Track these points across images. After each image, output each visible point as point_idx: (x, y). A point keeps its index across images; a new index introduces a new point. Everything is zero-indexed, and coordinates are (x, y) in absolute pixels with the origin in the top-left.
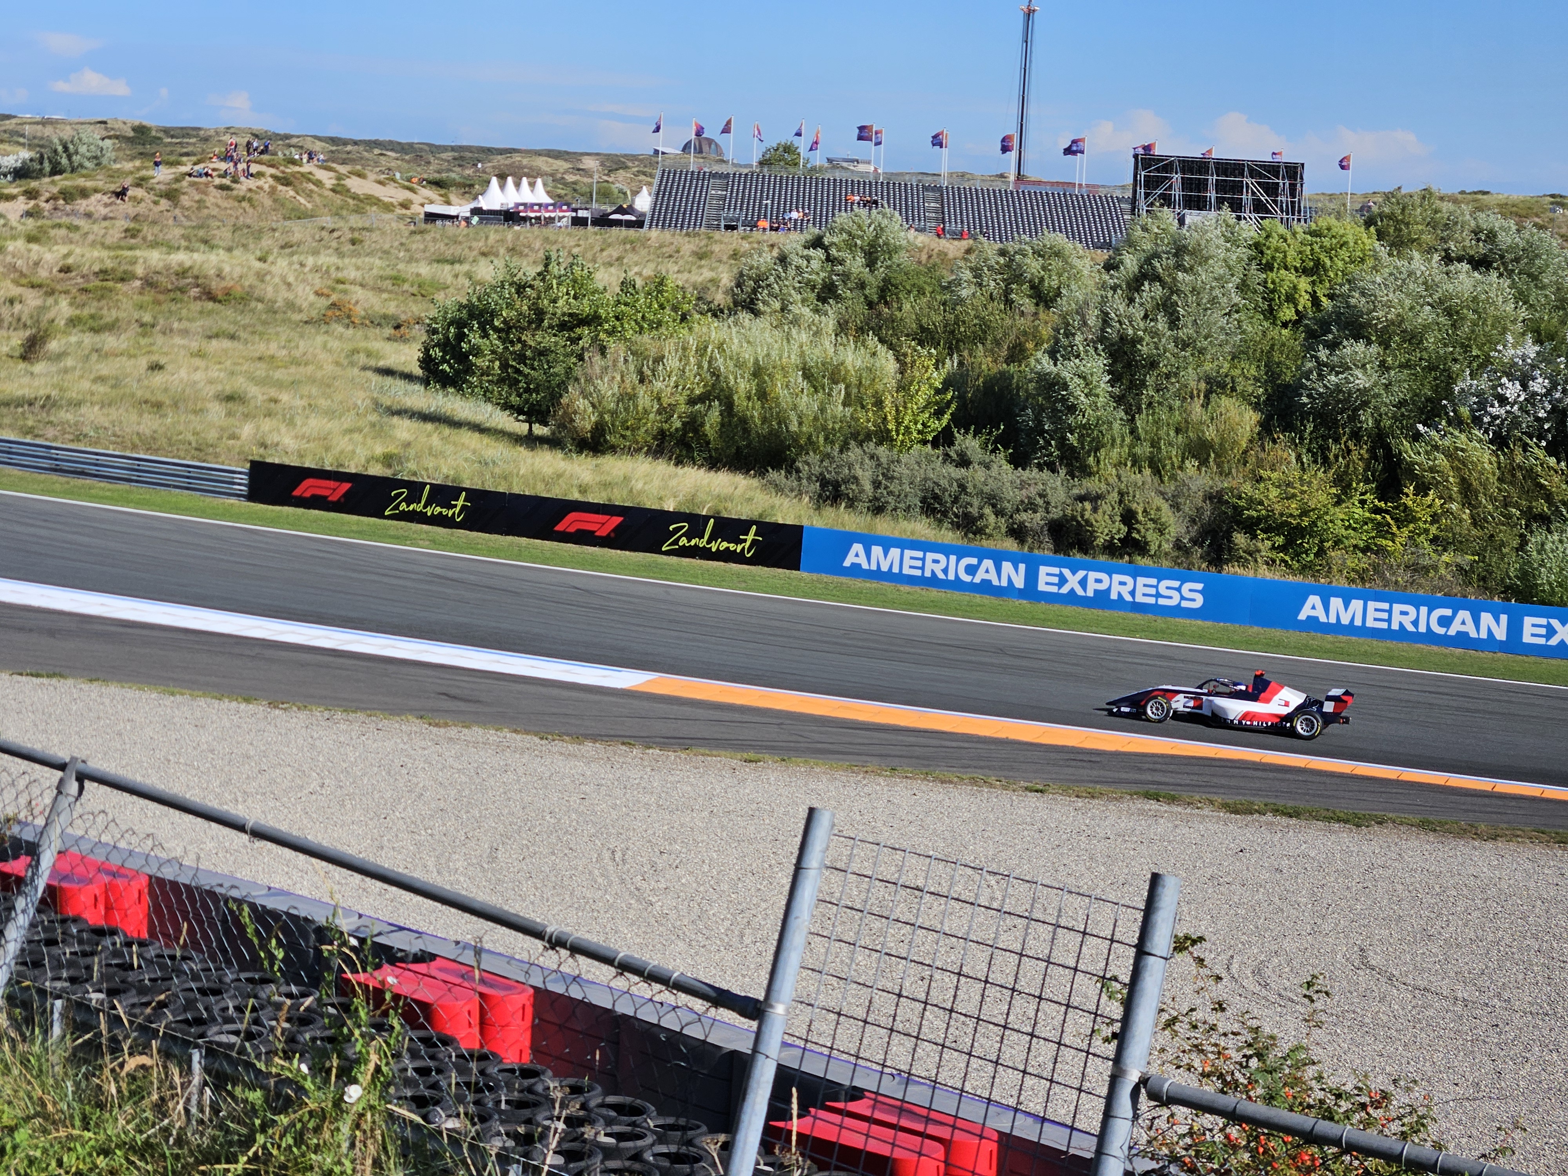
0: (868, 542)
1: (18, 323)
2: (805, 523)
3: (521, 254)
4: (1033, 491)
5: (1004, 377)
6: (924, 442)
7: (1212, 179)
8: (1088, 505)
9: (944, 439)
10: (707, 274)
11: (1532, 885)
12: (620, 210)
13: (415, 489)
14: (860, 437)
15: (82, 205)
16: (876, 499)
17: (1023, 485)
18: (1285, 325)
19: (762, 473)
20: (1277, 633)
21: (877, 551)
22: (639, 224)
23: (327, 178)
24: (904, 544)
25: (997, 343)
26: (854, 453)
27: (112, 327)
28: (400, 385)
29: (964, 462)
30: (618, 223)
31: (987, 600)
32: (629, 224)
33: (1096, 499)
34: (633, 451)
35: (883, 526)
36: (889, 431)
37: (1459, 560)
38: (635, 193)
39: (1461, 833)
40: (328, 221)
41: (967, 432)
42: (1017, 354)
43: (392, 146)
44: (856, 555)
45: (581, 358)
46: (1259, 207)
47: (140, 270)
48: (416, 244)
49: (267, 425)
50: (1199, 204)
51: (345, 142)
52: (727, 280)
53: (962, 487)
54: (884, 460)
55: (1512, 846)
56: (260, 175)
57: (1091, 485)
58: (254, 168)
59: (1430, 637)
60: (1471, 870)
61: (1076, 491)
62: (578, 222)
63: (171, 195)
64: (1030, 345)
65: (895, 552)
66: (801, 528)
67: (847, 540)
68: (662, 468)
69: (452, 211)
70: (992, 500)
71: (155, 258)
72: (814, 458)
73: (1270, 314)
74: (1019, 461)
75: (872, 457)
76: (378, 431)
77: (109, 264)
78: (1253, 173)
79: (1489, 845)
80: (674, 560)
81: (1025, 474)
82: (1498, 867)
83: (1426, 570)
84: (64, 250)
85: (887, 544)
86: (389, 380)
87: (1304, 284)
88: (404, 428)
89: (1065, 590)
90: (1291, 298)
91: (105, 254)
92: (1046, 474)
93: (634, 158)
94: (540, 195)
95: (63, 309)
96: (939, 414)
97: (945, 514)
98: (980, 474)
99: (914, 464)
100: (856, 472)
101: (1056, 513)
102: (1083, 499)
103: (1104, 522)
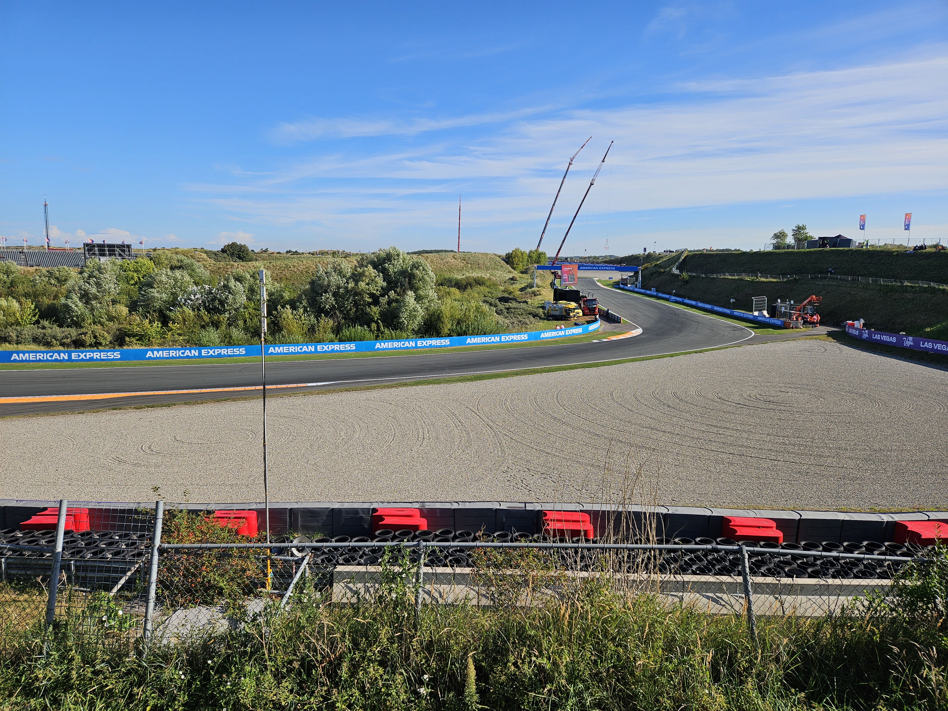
0: (18, 353)
4: (66, 333)
5: (53, 304)
6: (31, 324)
8: (83, 335)
9: (37, 322)
14: (11, 325)
16: (17, 340)
17: (63, 332)
21: (21, 355)
26: (9, 329)
29: (44, 328)
31: (57, 363)
35: (21, 347)
36: (19, 322)
41: (44, 320)
42: (56, 297)
44: (14, 357)
53: (45, 335)
54: (19, 330)
57: (84, 330)
61: (79, 332)
64: (60, 295)
67: (12, 353)
73: (127, 282)
74: (60, 326)
75: (15, 329)
81: (63, 329)
87: (135, 275)
92: (70, 329)
96: (34, 316)
97: (40, 342)
98: (50, 331)
99: (29, 330)
100: (11, 334)
101: (74, 338)
102: (81, 334)
103: (88, 339)
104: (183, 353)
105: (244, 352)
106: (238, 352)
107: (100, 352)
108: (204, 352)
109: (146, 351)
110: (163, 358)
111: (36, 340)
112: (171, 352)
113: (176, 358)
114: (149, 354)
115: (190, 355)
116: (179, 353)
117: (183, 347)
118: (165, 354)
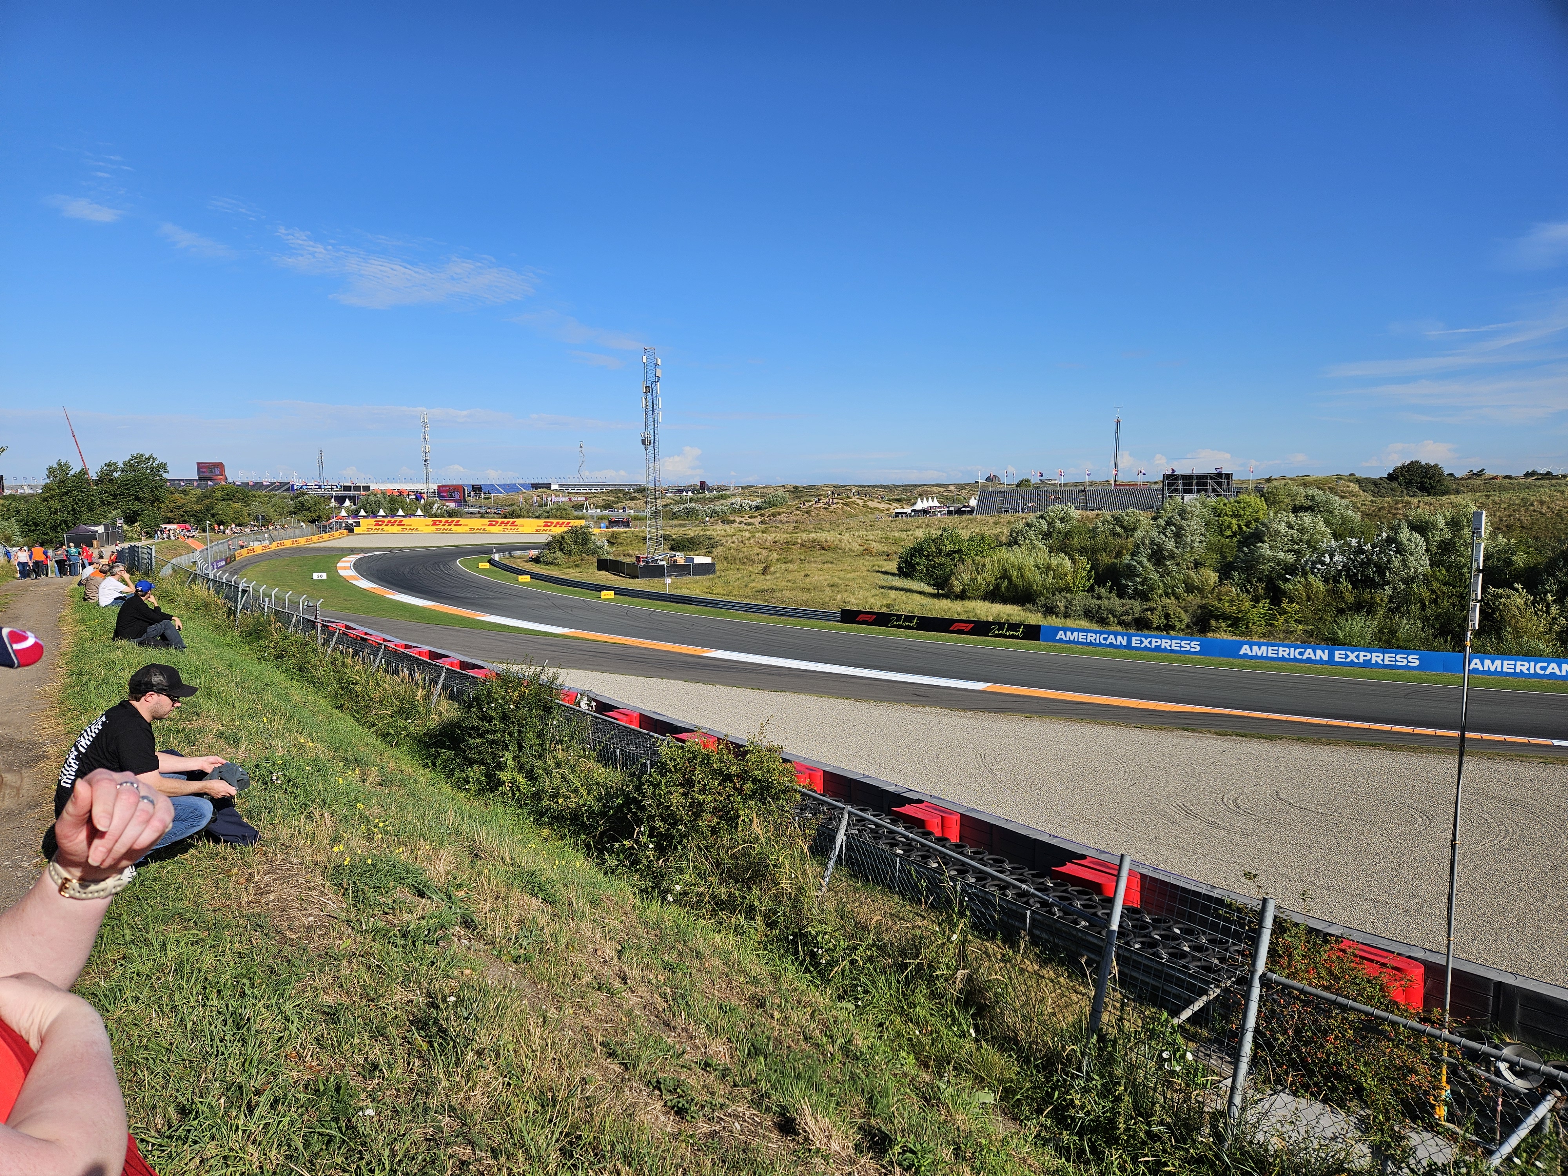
0: (1065, 630)
1: (760, 562)
2: (1040, 623)
3: (931, 527)
4: (1127, 608)
5: (1114, 564)
6: (1084, 591)
7: (1195, 481)
8: (1149, 613)
9: (1091, 589)
10: (999, 530)
11: (1347, 764)
12: (965, 506)
13: (899, 617)
14: (1060, 590)
15: (779, 518)
16: (1066, 612)
17: (1124, 605)
18: (1227, 537)
19: (1023, 605)
20: (1231, 660)
21: (1069, 633)
22: (972, 512)
23: (861, 502)
24: (1078, 631)
25: (1111, 551)
26: (1058, 596)
27: (791, 561)
28: (890, 577)
30: (964, 512)
31: (1112, 650)
32: (968, 512)
33: (1152, 610)
34: (975, 599)
35: (1070, 623)
36: (1070, 587)
37: (1306, 628)
38: (970, 498)
39: (1314, 743)
40: (862, 518)
41: (1100, 586)
42: (1119, 554)
43: (881, 486)
44: (1061, 635)
45: (955, 566)
46: (1214, 491)
47: (799, 541)
48: (893, 525)
49: (845, 595)
50: (1190, 491)
51: (865, 487)
52: (1006, 531)
53: (1100, 607)
54: (1069, 598)
55: (1337, 747)
56: (838, 503)
57: (1151, 604)
58: (835, 501)
59: (1295, 660)
60: (1320, 758)
61: (1144, 607)
62: (950, 513)
63: (808, 512)
64: (1125, 551)
65: (1075, 634)
66: (1039, 626)
67: (1058, 629)
68: (987, 605)
69: (905, 511)
70: (1111, 612)
71: (804, 536)
72: (1042, 598)
73: (1221, 533)
74: (1120, 596)
75: (1065, 597)
76: (884, 596)
77: (789, 539)
78: (1212, 478)
79: (1327, 747)
80: (993, 639)
81: (1124, 601)
82: (1332, 756)
83: (1292, 632)
84: (774, 535)
85: (1072, 631)
86: (887, 576)
87: (1234, 521)
88: (893, 594)
89: (1143, 646)
90: (1229, 527)
91: (788, 536)
92: (1132, 601)
93: (968, 484)
94: (936, 503)
95: (775, 556)
96: (1088, 580)
97: (1093, 617)
98: (1106, 602)
99: (1081, 599)
100: (1058, 603)
101: (1137, 615)
102: (1147, 610)
103: (1156, 619)
104: (1301, 654)
105: (1417, 663)
106: (1405, 662)
107: (1171, 638)
108: (1338, 655)
109: (1240, 645)
110: (1267, 658)
111: (1088, 614)
112: (1281, 649)
113: (1289, 660)
114: (1245, 649)
115: (1314, 658)
116: (1294, 653)
117: (1305, 644)
118: (1271, 652)
